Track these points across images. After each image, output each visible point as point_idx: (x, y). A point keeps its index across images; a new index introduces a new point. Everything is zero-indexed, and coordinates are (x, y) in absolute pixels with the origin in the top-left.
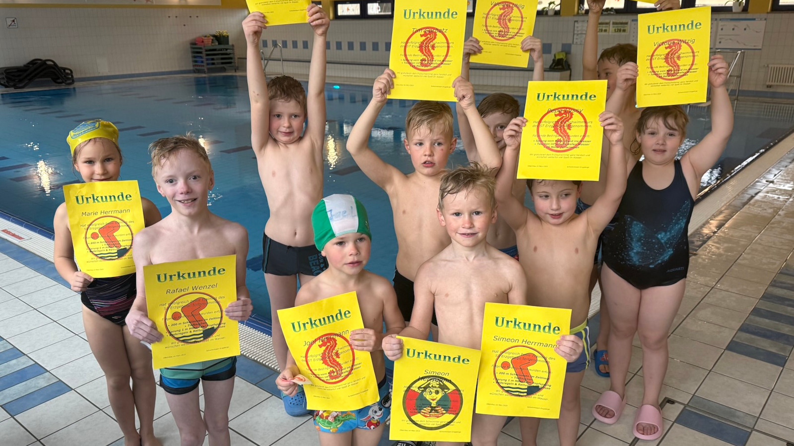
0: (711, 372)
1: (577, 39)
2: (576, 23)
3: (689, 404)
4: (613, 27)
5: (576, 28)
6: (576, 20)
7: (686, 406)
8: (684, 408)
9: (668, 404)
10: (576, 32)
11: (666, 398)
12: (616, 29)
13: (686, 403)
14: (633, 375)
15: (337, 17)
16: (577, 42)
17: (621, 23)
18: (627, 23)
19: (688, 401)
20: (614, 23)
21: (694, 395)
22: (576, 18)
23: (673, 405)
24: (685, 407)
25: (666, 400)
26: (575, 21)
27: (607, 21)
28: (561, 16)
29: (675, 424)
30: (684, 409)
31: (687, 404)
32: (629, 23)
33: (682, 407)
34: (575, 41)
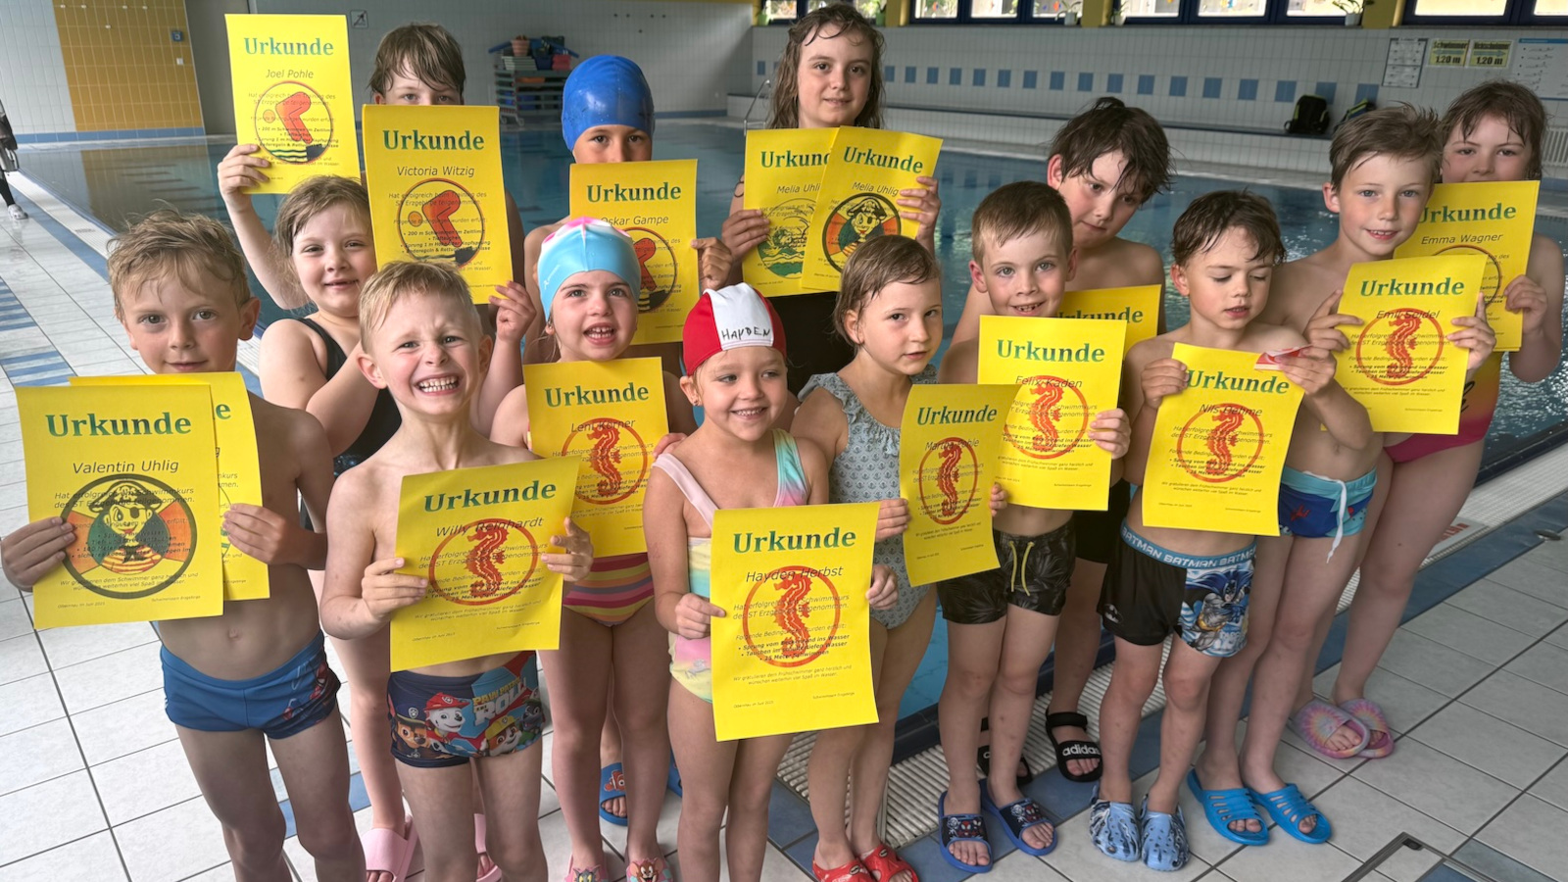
0: (1525, 795)
1: (1392, 75)
2: (1393, 46)
3: (1453, 857)
4: (1475, 54)
5: (1391, 54)
6: (1393, 37)
7: (1445, 858)
8: (1441, 861)
9: (1404, 847)
10: (1390, 62)
11: (1403, 834)
12: (1482, 57)
13: (1448, 853)
14: (1342, 775)
15: (912, 21)
16: (1390, 83)
17: (1492, 46)
18: (1506, 47)
19: (1454, 848)
20: (1477, 46)
21: (1471, 838)
22: (1395, 34)
23: (1415, 853)
24: (1443, 860)
25: (1404, 839)
26: (1392, 39)
27: (1462, 41)
28: (1362, 28)
30: (1440, 863)
31: (1450, 856)
32: (1511, 47)
33: (1438, 858)
34: (1387, 79)
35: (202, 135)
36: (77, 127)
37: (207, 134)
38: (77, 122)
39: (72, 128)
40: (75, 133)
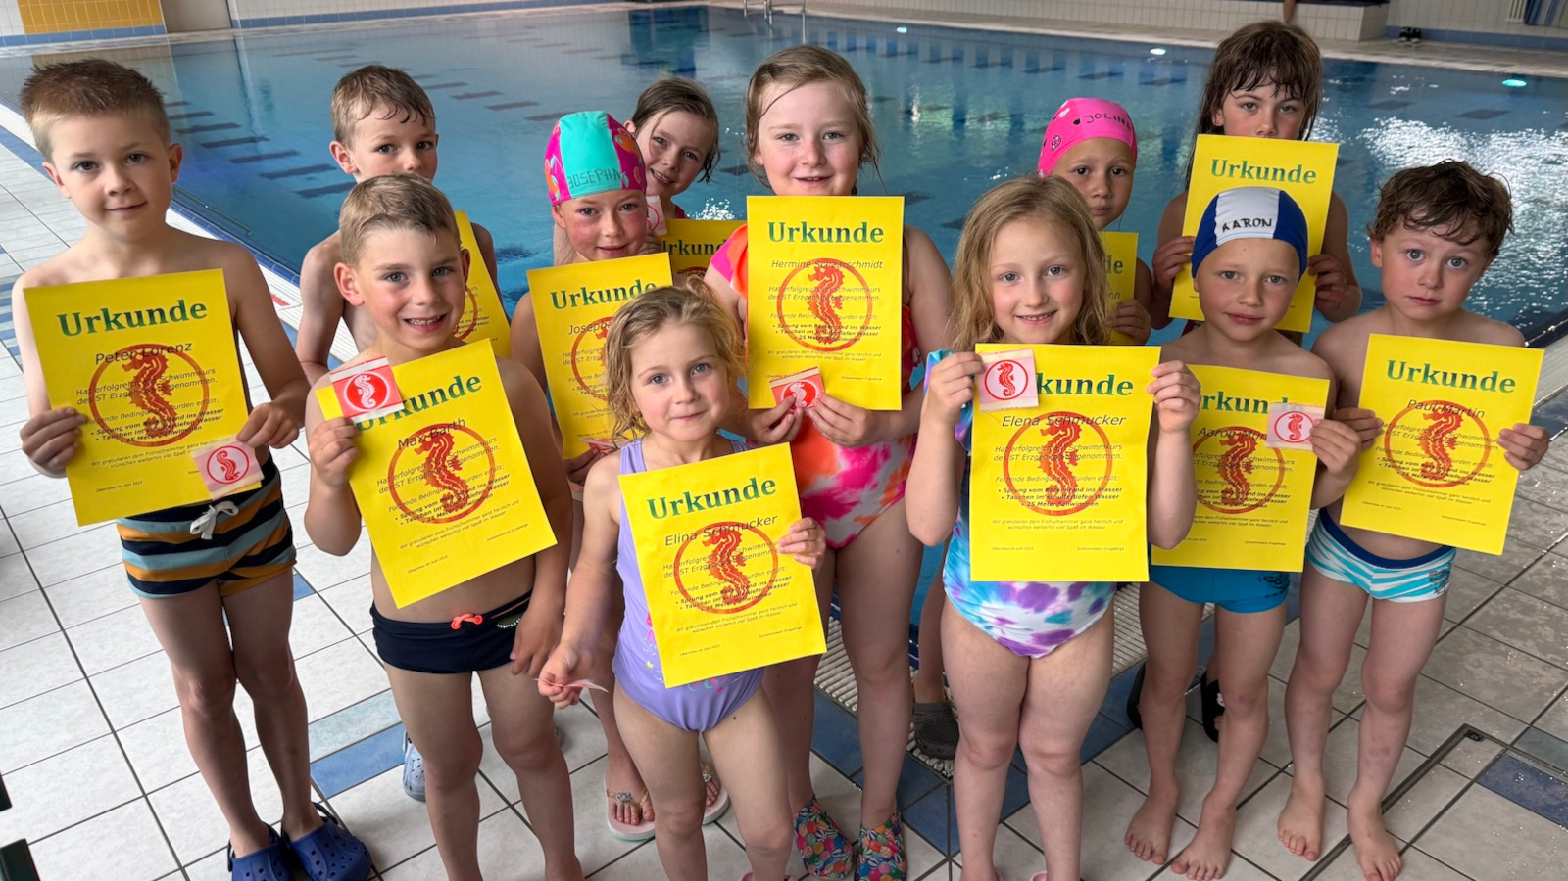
3: (1516, 746)
7: (1506, 747)
8: (1504, 751)
9: (1466, 739)
11: (1465, 726)
13: (1509, 742)
19: (1515, 737)
21: (1530, 725)
23: (1479, 744)
25: (1465, 731)
29: (1475, 785)
30: (1501, 755)
31: (1511, 745)
33: (1499, 749)
35: (164, 33)
36: (26, 30)
37: (169, 32)
38: (25, 23)
39: (20, 31)
40: (23, 36)
